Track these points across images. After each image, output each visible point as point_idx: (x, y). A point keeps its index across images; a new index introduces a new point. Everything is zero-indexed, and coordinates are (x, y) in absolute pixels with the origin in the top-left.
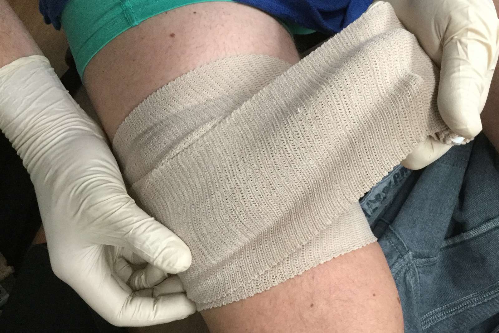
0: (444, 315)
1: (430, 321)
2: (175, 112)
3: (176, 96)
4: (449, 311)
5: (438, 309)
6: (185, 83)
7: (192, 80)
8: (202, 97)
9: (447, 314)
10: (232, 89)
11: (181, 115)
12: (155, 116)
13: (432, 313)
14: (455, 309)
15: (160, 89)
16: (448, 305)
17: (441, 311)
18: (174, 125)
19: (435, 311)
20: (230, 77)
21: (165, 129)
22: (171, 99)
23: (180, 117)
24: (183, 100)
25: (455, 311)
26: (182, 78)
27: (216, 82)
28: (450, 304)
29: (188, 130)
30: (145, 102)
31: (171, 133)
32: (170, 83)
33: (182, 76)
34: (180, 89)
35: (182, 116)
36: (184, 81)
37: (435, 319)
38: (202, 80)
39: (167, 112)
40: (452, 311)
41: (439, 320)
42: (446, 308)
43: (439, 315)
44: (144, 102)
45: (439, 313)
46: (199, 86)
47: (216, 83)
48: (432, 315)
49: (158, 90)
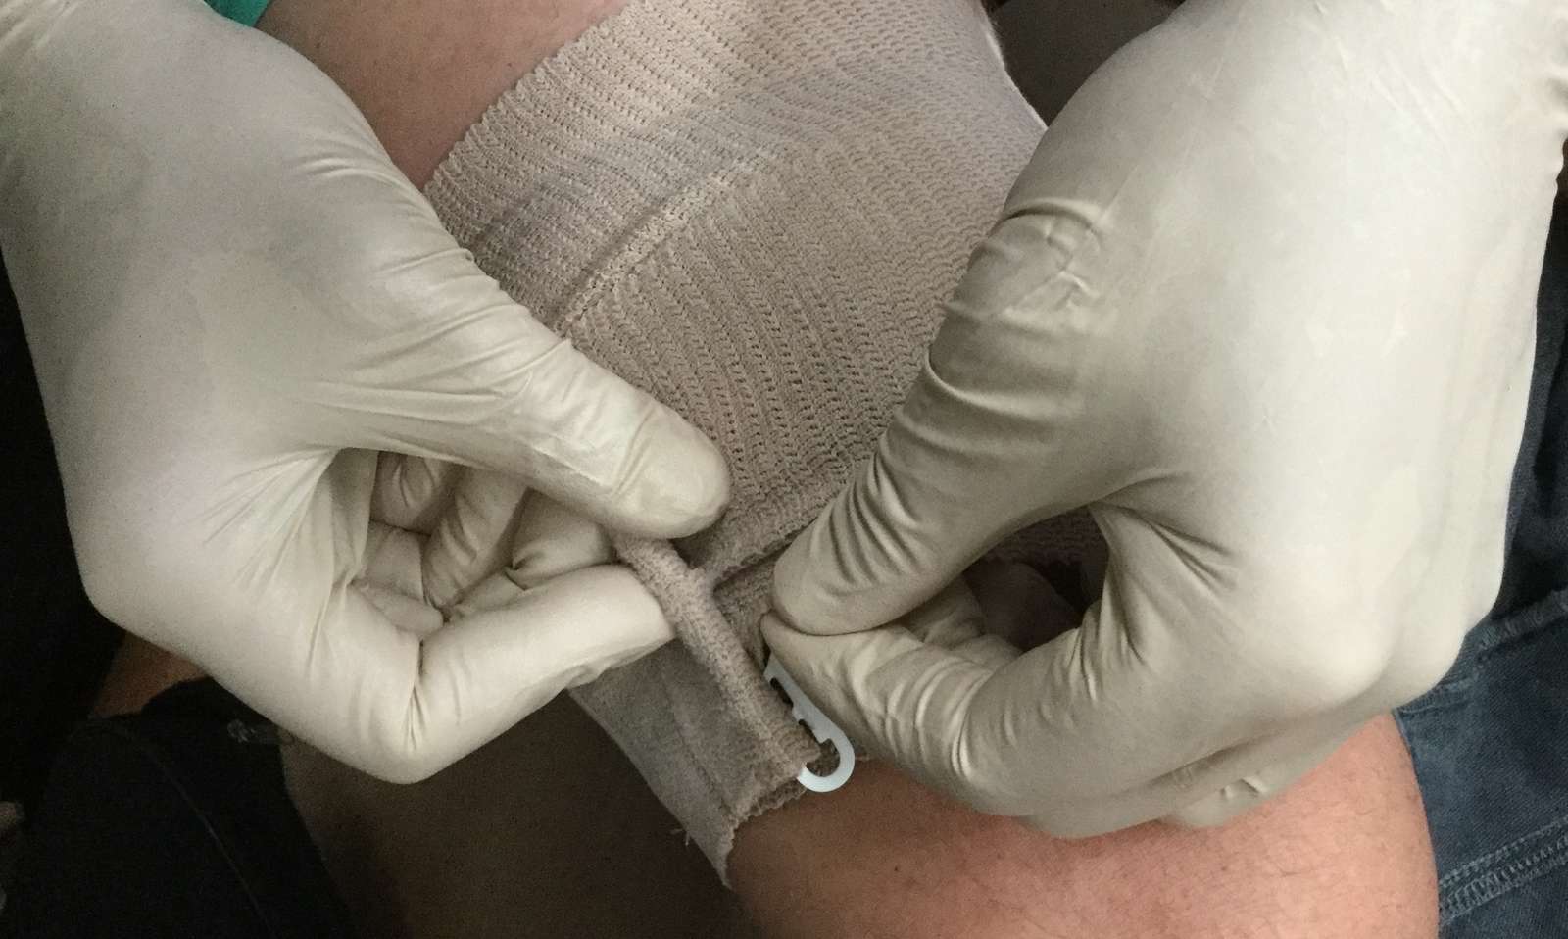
0: (1502, 879)
1: (1455, 903)
2: (586, 147)
3: (587, 91)
4: (1520, 866)
5: (1482, 860)
6: (616, 45)
7: (638, 33)
8: (676, 91)
9: (1513, 877)
10: (776, 62)
11: (610, 156)
12: (517, 173)
13: (1460, 875)
14: (1538, 855)
15: (528, 77)
16: (1513, 844)
17: (1491, 868)
18: (590, 191)
19: (1470, 869)
20: (767, 19)
21: (560, 209)
22: (571, 104)
23: (609, 160)
24: (612, 103)
25: (1539, 865)
26: (605, 31)
27: (720, 39)
28: (1522, 840)
29: (642, 200)
30: (475, 131)
31: (584, 220)
32: (562, 50)
33: (604, 23)
34: (600, 66)
35: (614, 159)
36: (610, 40)
37: (1472, 894)
38: (674, 31)
39: (558, 152)
40: (1528, 863)
41: (1485, 899)
42: (1508, 854)
43: (1487, 879)
44: (472, 135)
45: (1485, 873)
46: (663, 55)
47: (722, 44)
48: (1462, 883)
49: (520, 82)
